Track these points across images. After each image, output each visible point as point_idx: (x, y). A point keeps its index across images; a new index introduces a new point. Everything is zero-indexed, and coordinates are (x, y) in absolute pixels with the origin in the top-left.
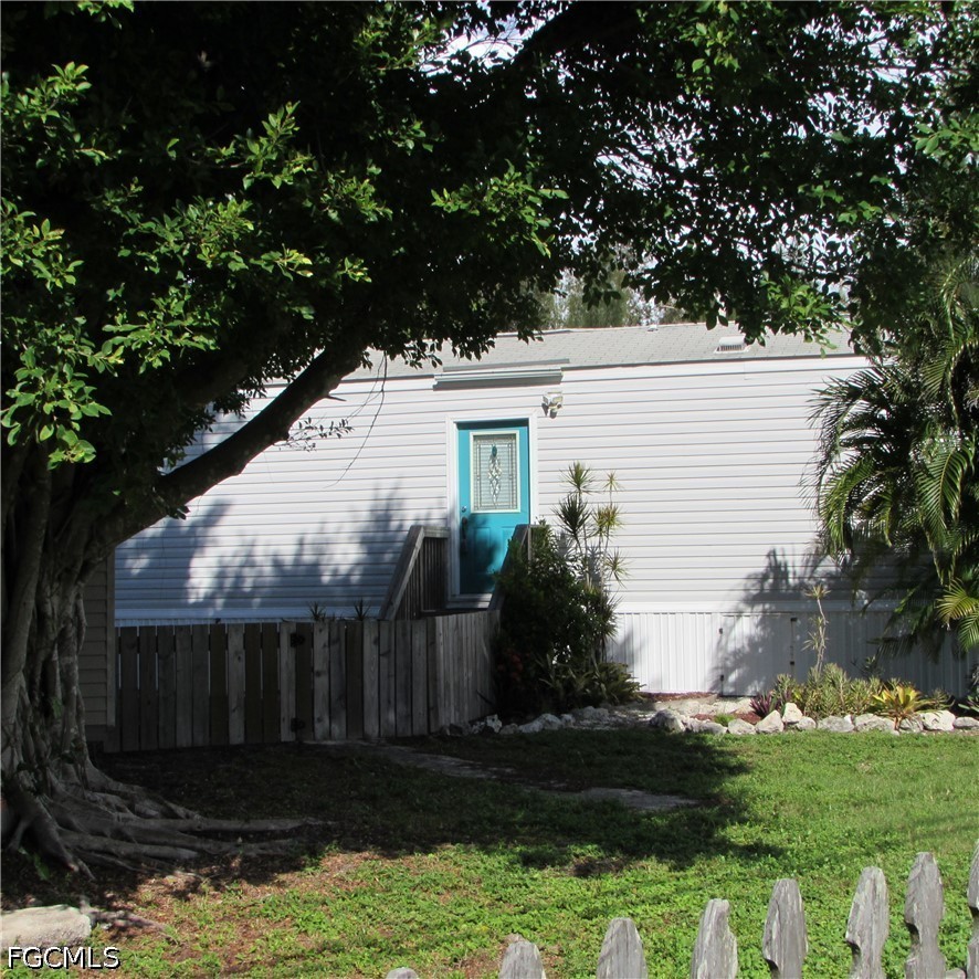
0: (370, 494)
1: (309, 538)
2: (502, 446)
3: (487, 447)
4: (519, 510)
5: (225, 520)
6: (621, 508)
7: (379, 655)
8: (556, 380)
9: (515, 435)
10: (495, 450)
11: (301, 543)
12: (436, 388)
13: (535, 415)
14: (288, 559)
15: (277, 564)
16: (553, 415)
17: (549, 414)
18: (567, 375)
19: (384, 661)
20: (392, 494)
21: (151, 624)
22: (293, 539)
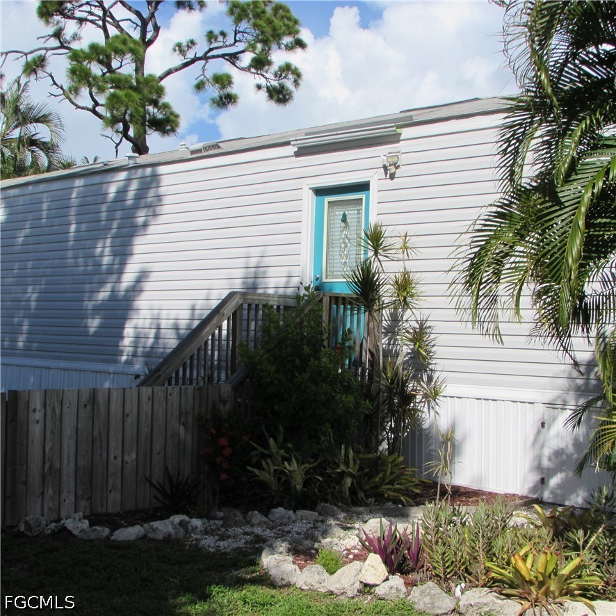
0: (242, 262)
1: (199, 304)
2: (350, 213)
3: (339, 213)
8: (394, 138)
9: (362, 199)
10: (344, 216)
11: (193, 309)
12: (297, 154)
13: (376, 177)
14: (183, 324)
15: (176, 327)
16: (392, 177)
17: (388, 176)
18: (406, 133)
20: (259, 262)
22: (188, 304)
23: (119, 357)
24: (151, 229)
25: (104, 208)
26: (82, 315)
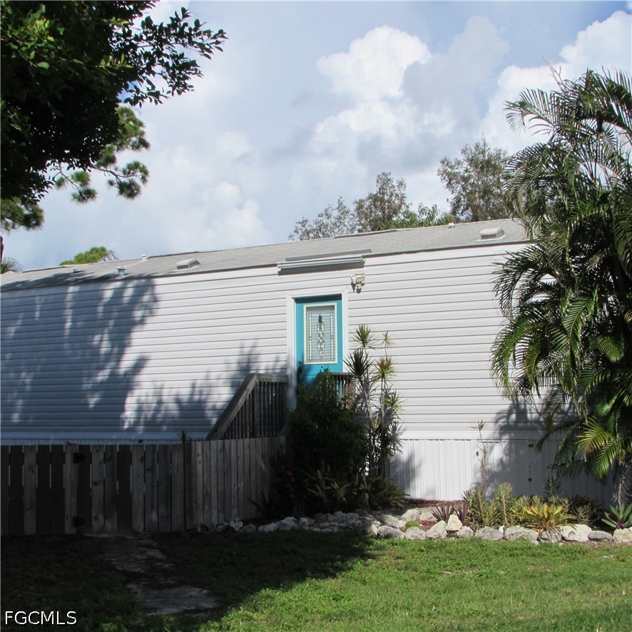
0: (237, 351)
1: (198, 383)
2: (325, 315)
3: (315, 315)
4: (336, 362)
5: (145, 370)
6: (393, 359)
7: (145, 470)
8: (360, 265)
9: (335, 306)
10: (320, 318)
11: (194, 387)
12: (280, 273)
13: (347, 291)
14: (185, 398)
15: (178, 401)
16: (359, 291)
17: (356, 291)
18: (368, 261)
19: (149, 475)
20: (251, 351)
21: (101, 443)
22: (188, 383)
23: (121, 427)
24: (147, 327)
25: (100, 309)
26: (83, 395)
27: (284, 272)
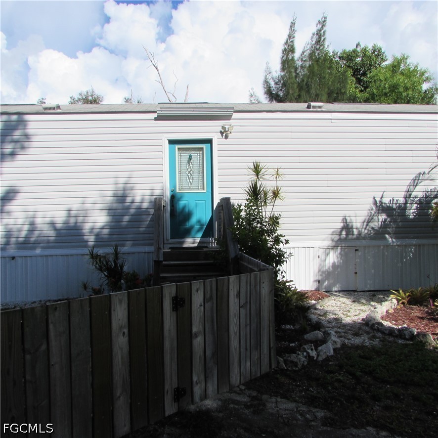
1: (74, 207)
2: (195, 155)
3: (186, 155)
4: (205, 191)
5: (20, 196)
6: (283, 190)
7: (240, 307)
8: (228, 117)
9: (203, 148)
10: (190, 156)
11: (69, 210)
12: (156, 119)
13: (216, 137)
14: (59, 220)
15: (52, 223)
16: (226, 137)
17: (224, 137)
18: (235, 115)
19: (243, 312)
20: (127, 181)
22: (64, 207)
27: (160, 118)
